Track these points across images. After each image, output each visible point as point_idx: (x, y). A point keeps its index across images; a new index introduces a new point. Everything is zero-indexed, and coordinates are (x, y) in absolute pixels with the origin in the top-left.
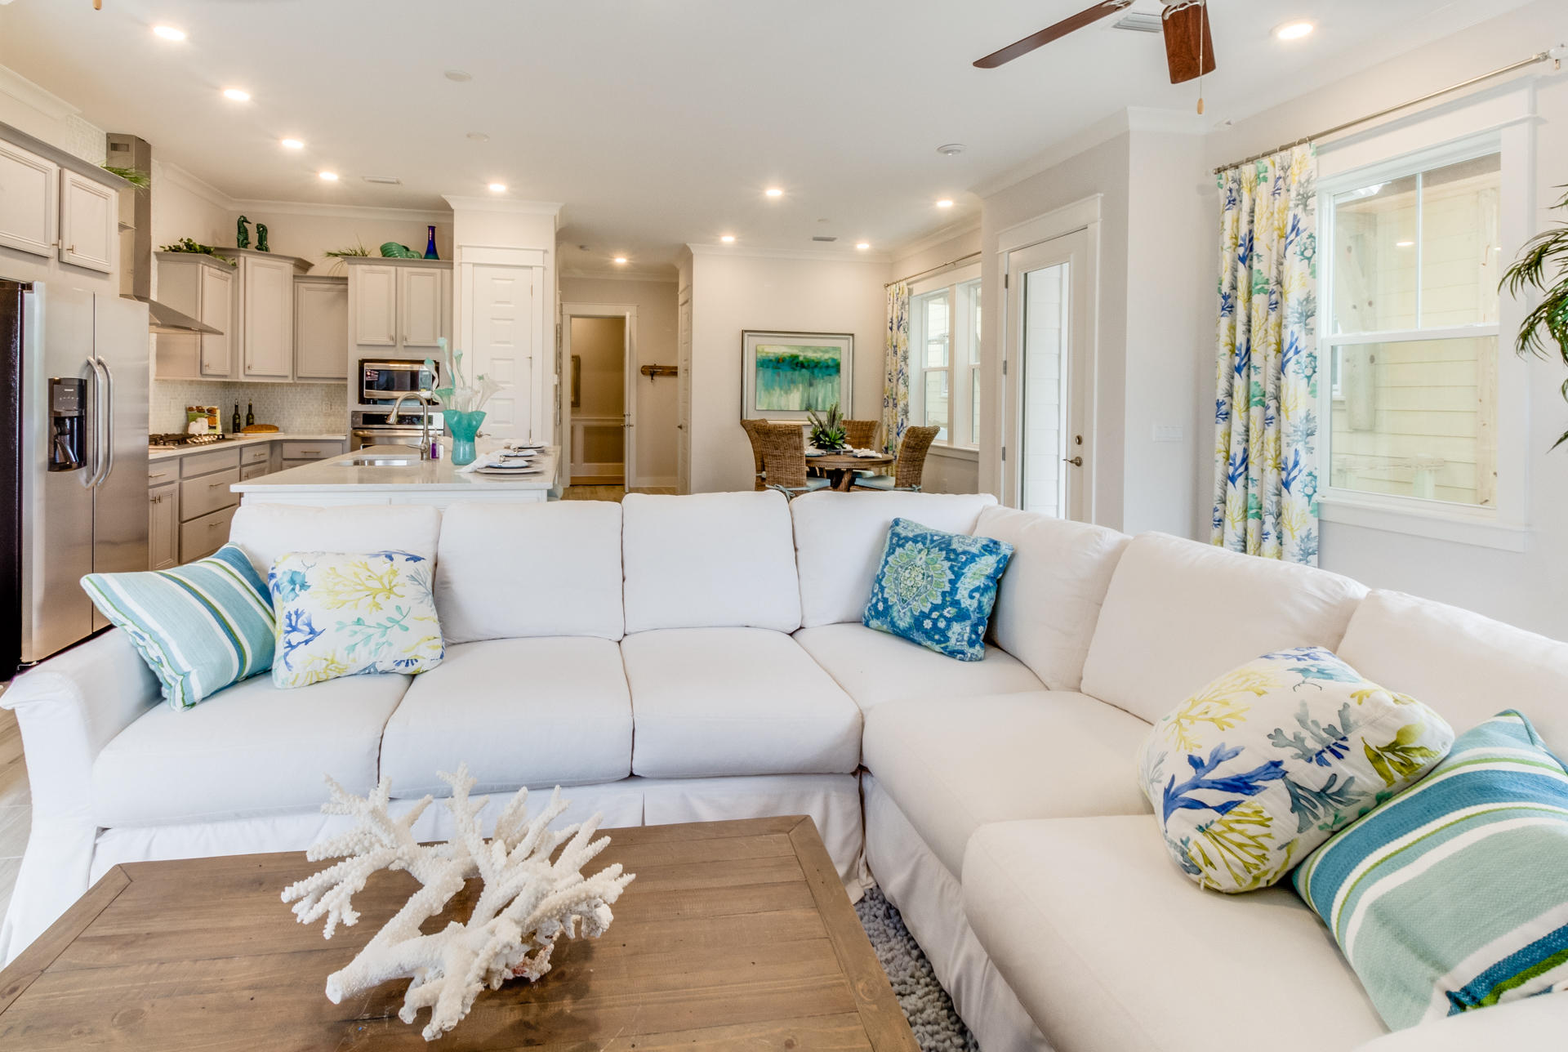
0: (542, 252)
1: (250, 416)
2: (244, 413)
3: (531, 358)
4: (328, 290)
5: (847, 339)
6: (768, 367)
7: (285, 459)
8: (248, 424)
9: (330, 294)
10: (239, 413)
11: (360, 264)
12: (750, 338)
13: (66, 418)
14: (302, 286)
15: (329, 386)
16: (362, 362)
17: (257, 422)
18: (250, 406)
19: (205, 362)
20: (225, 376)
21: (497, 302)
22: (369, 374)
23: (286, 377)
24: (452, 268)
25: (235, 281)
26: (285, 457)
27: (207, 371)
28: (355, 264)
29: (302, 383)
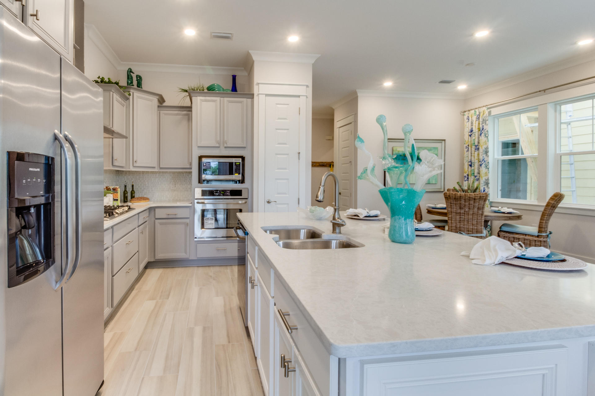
0: (305, 87)
1: (133, 192)
2: (129, 189)
3: (299, 153)
4: (177, 114)
5: (441, 142)
6: (399, 159)
7: (157, 219)
8: (132, 197)
9: (179, 117)
10: (127, 190)
11: (199, 96)
12: (389, 143)
13: (30, 207)
14: (162, 112)
15: (174, 173)
16: (200, 158)
17: (137, 195)
18: (133, 186)
19: (115, 158)
20: (122, 167)
21: (279, 119)
22: (205, 165)
23: (154, 167)
24: (253, 98)
25: (128, 107)
26: (156, 217)
27: (116, 163)
28: (197, 96)
29: (162, 171)
